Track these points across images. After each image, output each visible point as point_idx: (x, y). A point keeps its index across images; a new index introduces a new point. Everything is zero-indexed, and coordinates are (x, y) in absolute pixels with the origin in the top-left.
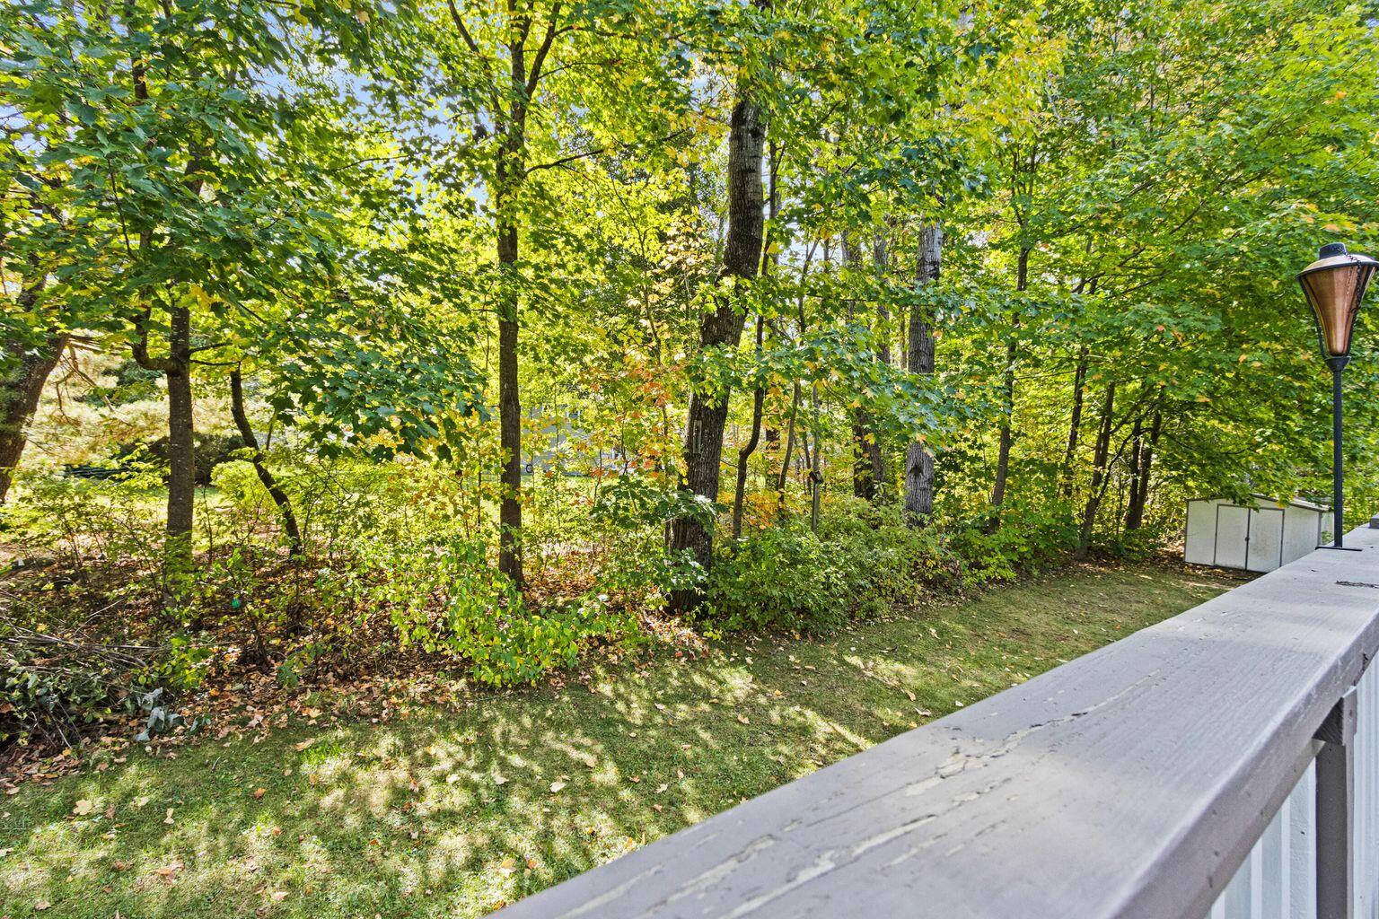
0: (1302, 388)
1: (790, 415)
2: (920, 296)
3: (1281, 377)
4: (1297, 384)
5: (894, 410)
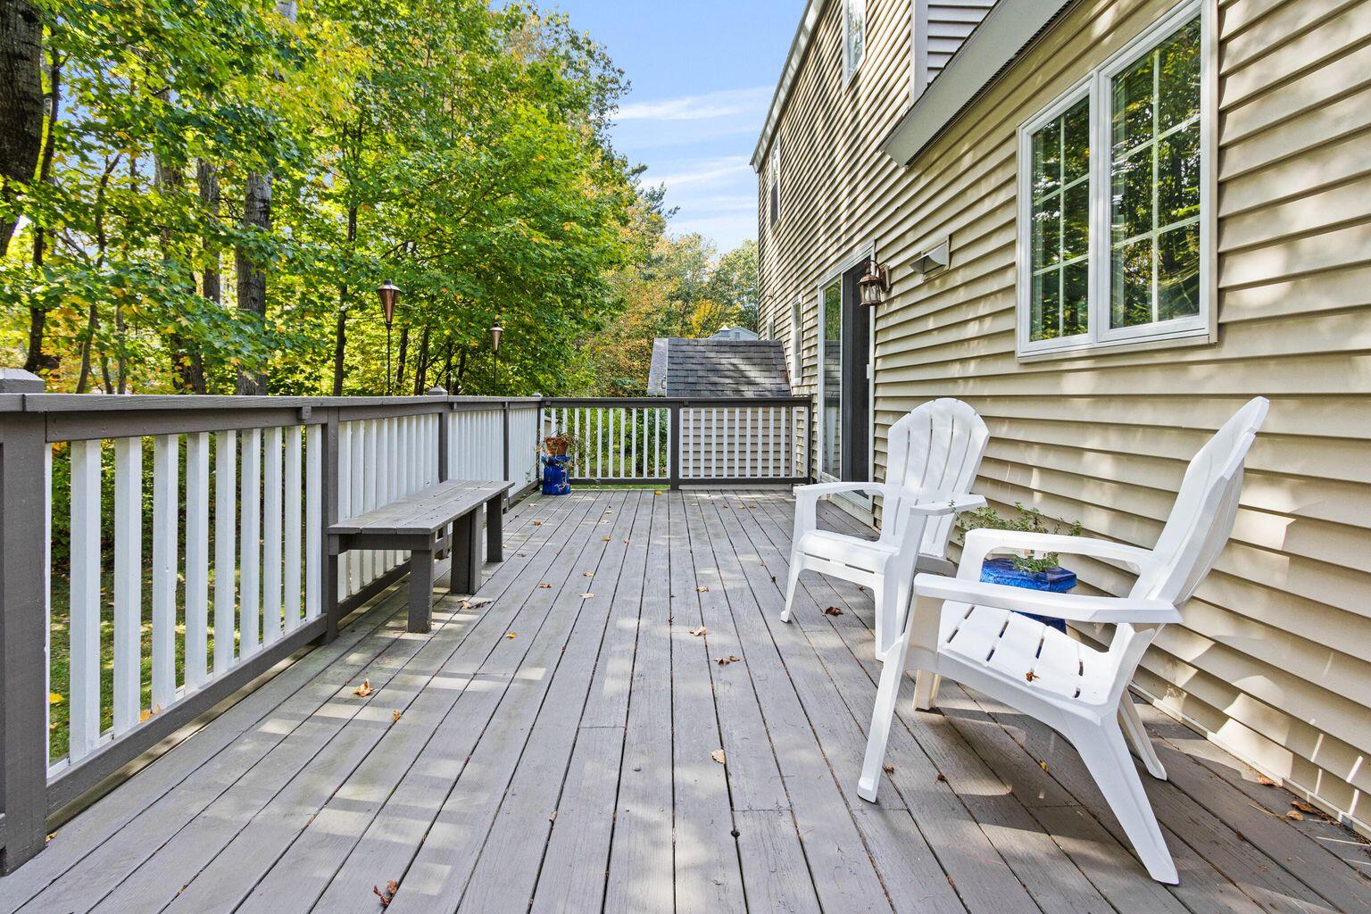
1: (85, 338)
2: (241, 238)
5: (210, 338)
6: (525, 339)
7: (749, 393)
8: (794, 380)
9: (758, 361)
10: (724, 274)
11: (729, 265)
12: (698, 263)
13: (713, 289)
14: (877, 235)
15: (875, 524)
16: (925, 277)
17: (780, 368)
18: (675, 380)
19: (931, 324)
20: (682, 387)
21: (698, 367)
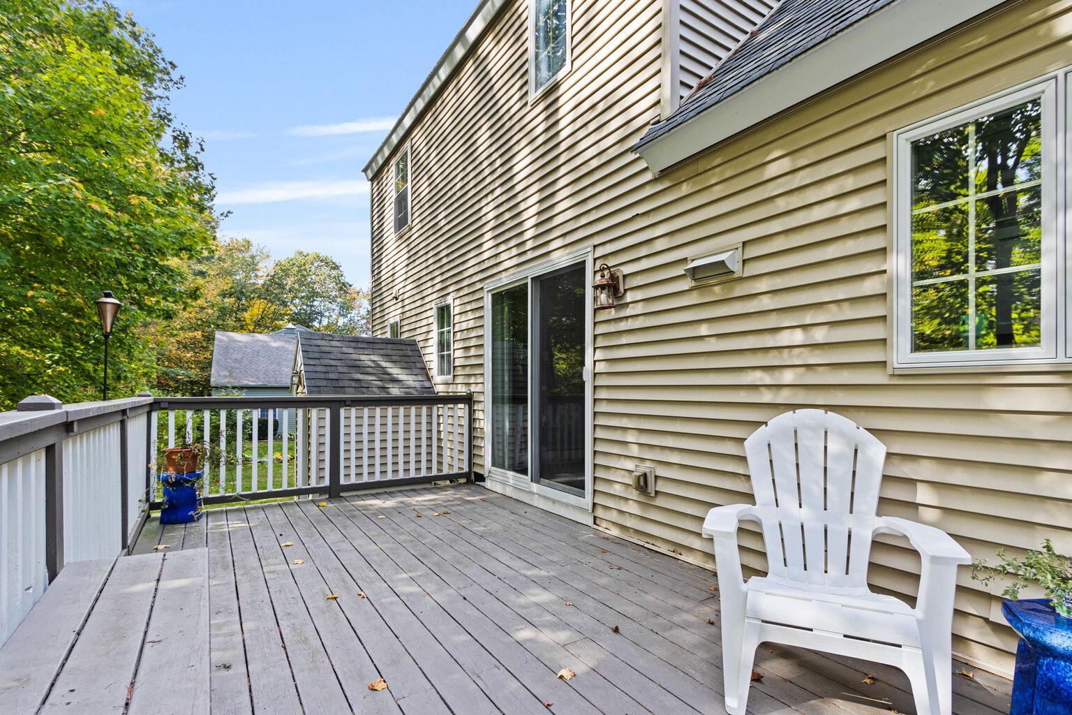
0: (80, 324)
3: (64, 314)
4: (77, 321)
6: (73, 323)
7: (395, 391)
8: (438, 379)
9: (397, 358)
10: (279, 278)
11: (283, 271)
12: (252, 266)
13: (267, 290)
14: (597, 240)
15: (595, 523)
16: (693, 284)
17: (419, 365)
18: (314, 375)
19: (704, 330)
20: (324, 383)
21: (338, 363)
